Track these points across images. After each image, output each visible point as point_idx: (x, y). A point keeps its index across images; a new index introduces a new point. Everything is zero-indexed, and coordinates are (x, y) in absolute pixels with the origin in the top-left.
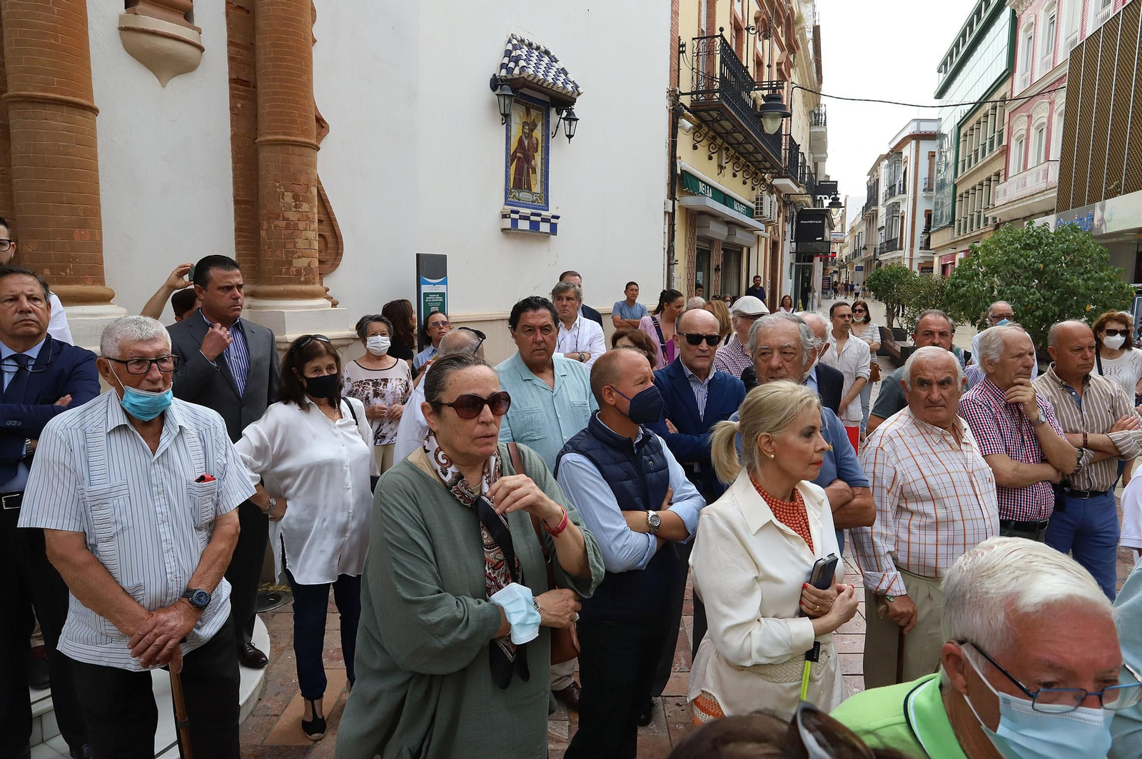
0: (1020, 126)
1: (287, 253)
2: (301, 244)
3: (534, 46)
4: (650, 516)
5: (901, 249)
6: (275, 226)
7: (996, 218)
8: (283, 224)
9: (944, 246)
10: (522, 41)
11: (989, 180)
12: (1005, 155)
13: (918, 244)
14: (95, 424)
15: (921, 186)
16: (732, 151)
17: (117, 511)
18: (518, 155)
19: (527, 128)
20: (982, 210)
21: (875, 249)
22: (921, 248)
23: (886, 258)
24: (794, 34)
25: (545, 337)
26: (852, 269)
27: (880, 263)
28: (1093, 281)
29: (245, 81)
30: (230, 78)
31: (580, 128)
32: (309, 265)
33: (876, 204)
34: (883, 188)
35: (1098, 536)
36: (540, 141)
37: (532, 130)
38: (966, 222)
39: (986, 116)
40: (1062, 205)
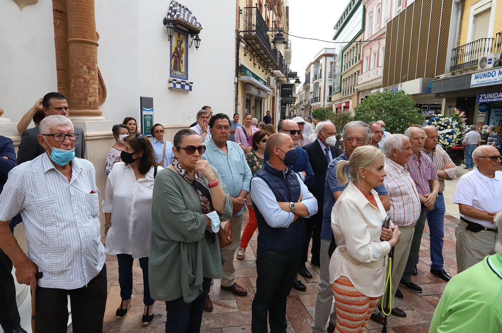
0: (367, 52)
1: (85, 94)
2: (91, 90)
3: (182, 6)
4: (291, 204)
5: (320, 101)
6: (79, 82)
7: (358, 89)
8: (82, 80)
9: (337, 100)
10: (177, 3)
11: (355, 74)
12: (361, 64)
13: (326, 99)
14: (38, 169)
15: (327, 75)
16: (259, 58)
17: (54, 210)
18: (175, 54)
19: (179, 43)
20: (353, 86)
21: (309, 101)
22: (327, 101)
23: (313, 105)
24: (281, 9)
25: (226, 131)
26: (299, 109)
27: (311, 107)
28: (411, 113)
29: (61, 11)
30: (53, 9)
31: (202, 44)
32: (95, 100)
33: (309, 83)
34: (312, 76)
35: (438, 210)
36: (184, 49)
37: (181, 44)
38: (346, 91)
39: (354, 48)
40: (385, 84)
